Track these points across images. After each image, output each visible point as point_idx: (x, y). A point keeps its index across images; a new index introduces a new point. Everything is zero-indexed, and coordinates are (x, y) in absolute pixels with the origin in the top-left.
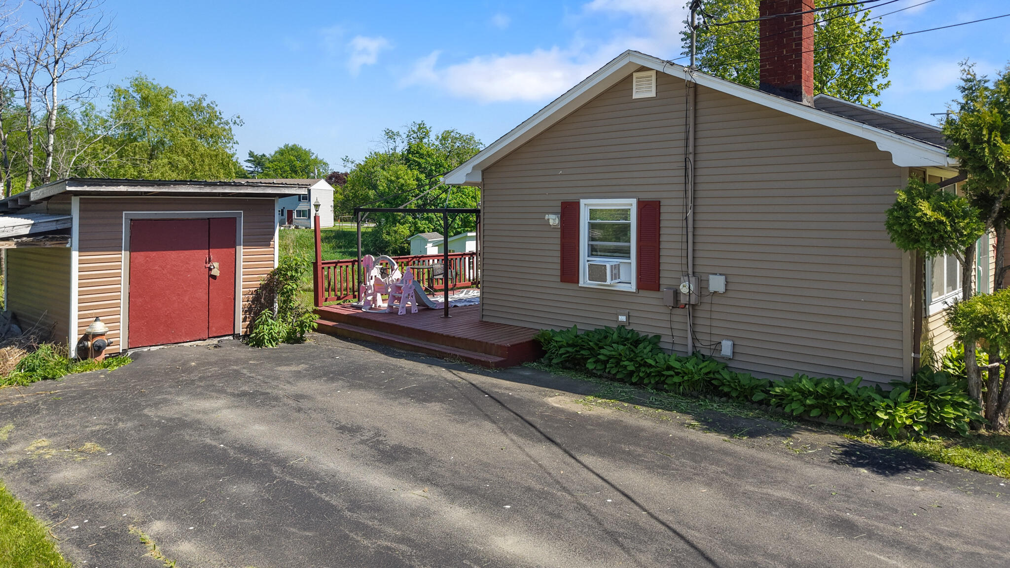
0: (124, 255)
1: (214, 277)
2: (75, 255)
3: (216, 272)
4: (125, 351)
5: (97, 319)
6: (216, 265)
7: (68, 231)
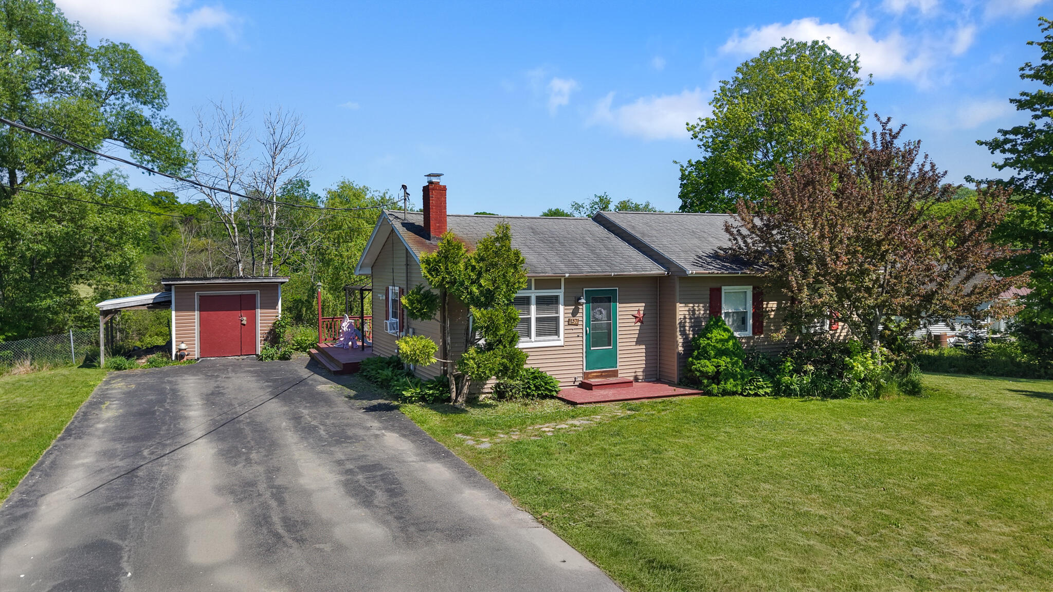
0: (197, 313)
1: (244, 325)
2: (173, 313)
3: (244, 322)
4: (198, 359)
5: (182, 342)
6: (245, 318)
7: (170, 302)
